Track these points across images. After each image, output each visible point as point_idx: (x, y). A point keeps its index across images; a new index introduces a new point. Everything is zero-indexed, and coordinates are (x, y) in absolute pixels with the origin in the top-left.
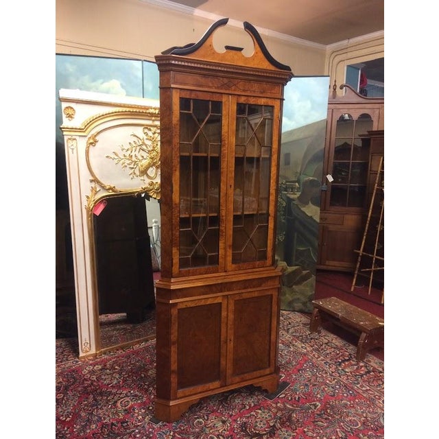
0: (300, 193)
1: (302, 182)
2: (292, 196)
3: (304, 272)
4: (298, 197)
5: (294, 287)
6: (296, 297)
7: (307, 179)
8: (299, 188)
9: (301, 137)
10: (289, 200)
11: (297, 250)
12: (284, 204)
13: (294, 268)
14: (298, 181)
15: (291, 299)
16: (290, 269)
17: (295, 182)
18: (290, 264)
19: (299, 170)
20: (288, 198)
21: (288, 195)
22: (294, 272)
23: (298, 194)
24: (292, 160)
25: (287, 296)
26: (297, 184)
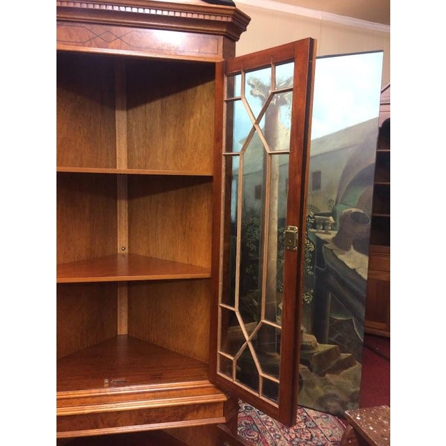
0: (336, 232)
1: (338, 215)
2: (323, 237)
3: (344, 356)
4: (333, 238)
5: (327, 375)
6: (330, 392)
7: (346, 211)
8: (334, 224)
9: (337, 147)
10: (320, 243)
11: (332, 320)
12: (312, 248)
13: (328, 347)
14: (333, 214)
15: (322, 393)
16: (323, 348)
17: (328, 215)
18: (321, 340)
19: (334, 197)
20: (318, 239)
21: (318, 235)
22: (328, 353)
23: (334, 234)
24: (324, 182)
25: (317, 388)
26: (331, 218)
